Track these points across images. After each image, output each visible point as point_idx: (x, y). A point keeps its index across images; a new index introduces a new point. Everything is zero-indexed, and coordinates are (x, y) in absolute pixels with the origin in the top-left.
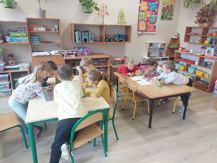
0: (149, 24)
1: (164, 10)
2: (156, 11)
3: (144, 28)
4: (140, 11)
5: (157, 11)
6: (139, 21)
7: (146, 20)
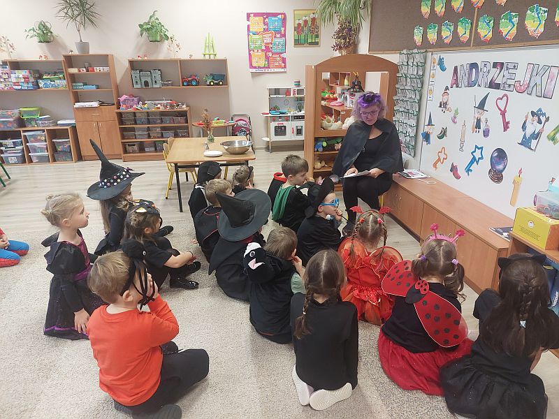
0: (271, 55)
1: (298, 29)
2: (283, 32)
3: (262, 63)
4: (251, 34)
5: (285, 31)
6: (250, 51)
7: (264, 48)
